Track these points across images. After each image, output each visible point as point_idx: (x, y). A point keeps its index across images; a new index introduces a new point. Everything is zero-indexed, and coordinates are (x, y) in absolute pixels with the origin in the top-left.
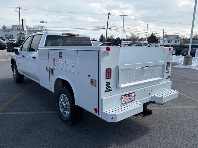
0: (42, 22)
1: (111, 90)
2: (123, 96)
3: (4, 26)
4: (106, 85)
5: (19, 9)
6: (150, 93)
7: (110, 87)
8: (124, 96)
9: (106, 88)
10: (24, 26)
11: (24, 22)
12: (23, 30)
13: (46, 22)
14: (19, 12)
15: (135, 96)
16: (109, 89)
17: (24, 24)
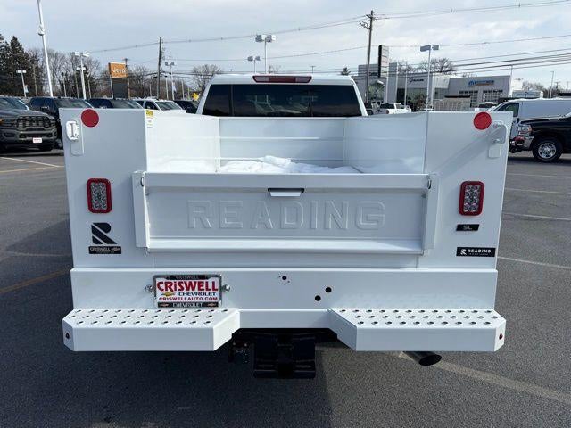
0: (423, 49)
1: (119, 252)
2: (158, 280)
3: (345, 69)
4: (94, 231)
5: (372, 19)
6: (324, 294)
7: (109, 241)
8: (164, 280)
9: (95, 241)
10: (383, 64)
11: (383, 54)
12: (379, 76)
13: (436, 48)
14: (370, 29)
15: (223, 289)
16: (105, 244)
17: (383, 59)
